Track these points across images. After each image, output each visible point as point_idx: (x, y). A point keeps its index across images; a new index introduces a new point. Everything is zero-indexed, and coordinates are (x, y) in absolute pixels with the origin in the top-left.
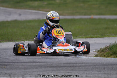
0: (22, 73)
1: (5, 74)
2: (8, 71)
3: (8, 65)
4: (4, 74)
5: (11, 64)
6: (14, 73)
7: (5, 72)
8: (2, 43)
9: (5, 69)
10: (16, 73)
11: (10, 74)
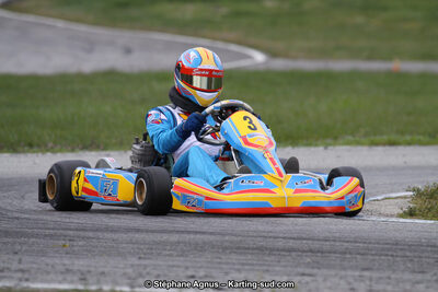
0: (130, 271)
1: (68, 271)
2: (76, 262)
3: (78, 237)
4: (62, 273)
5: (91, 234)
6: (101, 270)
7: (64, 265)
8: (59, 154)
9: (67, 253)
10: (106, 270)
11: (82, 274)
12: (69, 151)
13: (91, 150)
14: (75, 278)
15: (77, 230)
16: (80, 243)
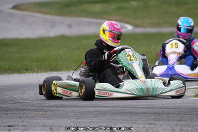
0: (72, 124)
1: (44, 125)
2: (48, 121)
3: (49, 110)
4: (42, 126)
5: (54, 109)
6: (59, 124)
7: (43, 123)
8: (40, 73)
9: (44, 118)
10: (61, 125)
11: (51, 126)
12: (44, 72)
13: (54, 71)
14: (48, 128)
15: (48, 107)
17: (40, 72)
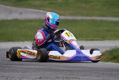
0: (20, 76)
1: (3, 76)
2: (5, 74)
3: (6, 66)
4: (1, 77)
5: (9, 66)
7: (2, 74)
9: (3, 71)
10: (13, 76)
11: (7, 77)
12: (4, 42)
13: (10, 42)
14: (5, 78)
15: (6, 64)
16: (7, 68)
17: (2, 42)
